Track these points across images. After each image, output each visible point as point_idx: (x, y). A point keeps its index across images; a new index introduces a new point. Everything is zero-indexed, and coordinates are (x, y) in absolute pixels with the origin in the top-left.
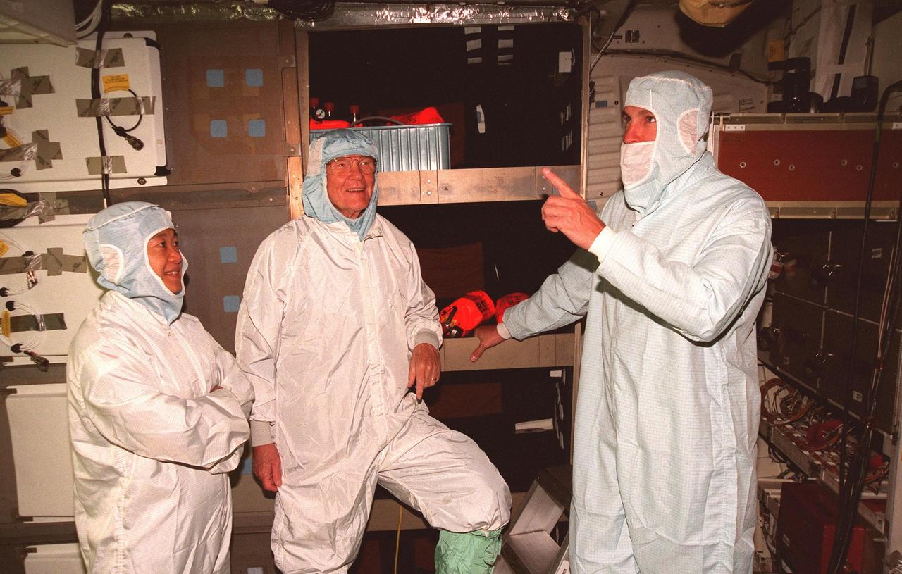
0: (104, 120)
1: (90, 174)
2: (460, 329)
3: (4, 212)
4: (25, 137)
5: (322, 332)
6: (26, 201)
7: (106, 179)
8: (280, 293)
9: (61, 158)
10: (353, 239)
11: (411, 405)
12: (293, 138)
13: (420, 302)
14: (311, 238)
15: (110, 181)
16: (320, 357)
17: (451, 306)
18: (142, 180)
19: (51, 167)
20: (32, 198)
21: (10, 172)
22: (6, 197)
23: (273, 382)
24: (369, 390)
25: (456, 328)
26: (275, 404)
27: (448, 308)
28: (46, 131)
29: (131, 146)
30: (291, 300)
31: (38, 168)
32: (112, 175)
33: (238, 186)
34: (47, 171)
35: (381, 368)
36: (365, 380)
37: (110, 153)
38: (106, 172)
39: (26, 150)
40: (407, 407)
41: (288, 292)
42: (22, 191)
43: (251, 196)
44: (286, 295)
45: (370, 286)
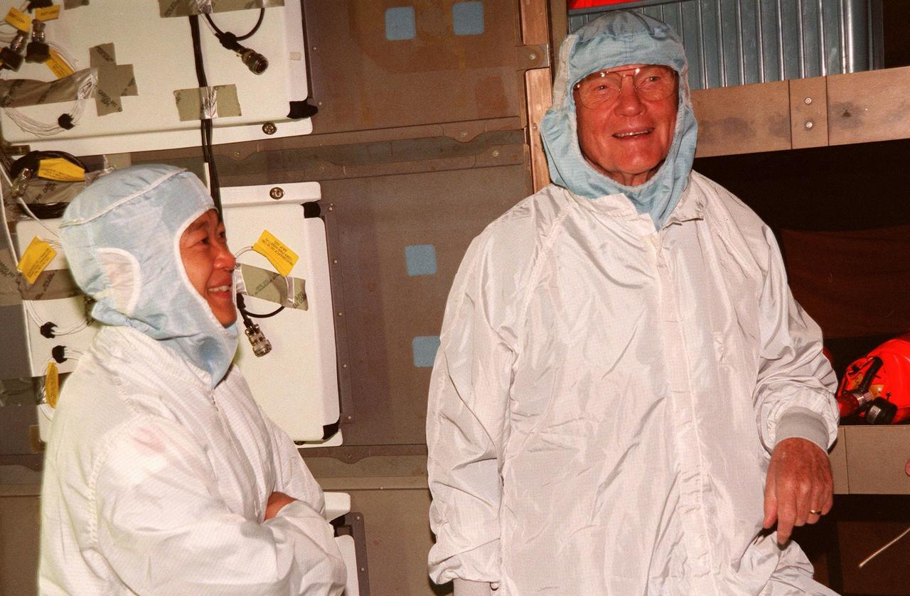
0: (202, 20)
1: (183, 119)
2: (889, 404)
3: (49, 191)
4: (79, 59)
5: (583, 408)
6: (83, 170)
7: (207, 126)
8: (504, 334)
9: (134, 93)
10: (643, 226)
11: (769, 556)
12: (535, 32)
13: (786, 350)
14: (563, 229)
15: (215, 131)
16: (581, 457)
17: (870, 357)
18: (269, 126)
19: (120, 110)
20: (92, 165)
21: (56, 121)
22: (51, 165)
23: (495, 504)
24: (679, 525)
25: (878, 402)
26: (500, 549)
27: (864, 361)
28: (111, 46)
29: (246, 68)
30: (525, 348)
31: (100, 113)
32: (217, 120)
33: (436, 131)
34: (114, 116)
35: (704, 479)
36: (670, 506)
37: (212, 81)
38: (207, 117)
39: (82, 81)
40: (761, 561)
41: (520, 331)
42: (76, 152)
43: (458, 149)
44: (516, 337)
45: (678, 319)
